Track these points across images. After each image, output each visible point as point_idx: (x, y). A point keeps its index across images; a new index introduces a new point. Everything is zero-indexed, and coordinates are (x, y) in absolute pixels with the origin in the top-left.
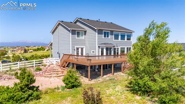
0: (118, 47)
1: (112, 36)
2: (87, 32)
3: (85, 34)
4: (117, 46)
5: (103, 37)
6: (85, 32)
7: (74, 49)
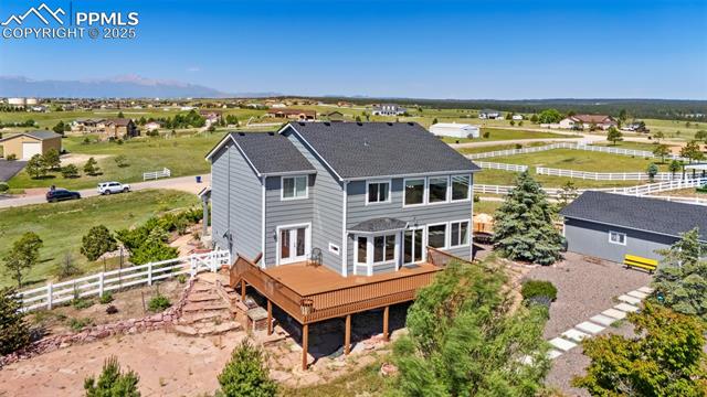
0: (419, 228)
1: (397, 194)
2: (318, 177)
3: (312, 183)
4: (416, 225)
5: (367, 203)
6: (313, 177)
7: (275, 237)
